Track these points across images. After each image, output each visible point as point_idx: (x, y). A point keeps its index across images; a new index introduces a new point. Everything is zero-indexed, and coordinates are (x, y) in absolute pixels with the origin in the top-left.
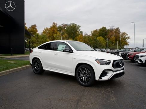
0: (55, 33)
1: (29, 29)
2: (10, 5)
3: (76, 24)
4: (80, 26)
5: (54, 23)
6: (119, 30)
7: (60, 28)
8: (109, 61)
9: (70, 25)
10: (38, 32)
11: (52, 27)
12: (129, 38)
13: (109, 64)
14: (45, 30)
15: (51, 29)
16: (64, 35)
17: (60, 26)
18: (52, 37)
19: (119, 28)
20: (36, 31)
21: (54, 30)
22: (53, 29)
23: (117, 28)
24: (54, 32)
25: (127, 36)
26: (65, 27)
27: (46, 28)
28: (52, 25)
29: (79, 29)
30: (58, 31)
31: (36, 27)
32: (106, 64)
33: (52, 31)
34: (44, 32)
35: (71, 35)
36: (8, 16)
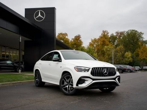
0: (106, 45)
1: (71, 41)
2: (40, 15)
3: (137, 31)
4: (142, 32)
5: (104, 32)
7: (113, 38)
8: (87, 69)
9: (127, 32)
10: (83, 45)
11: (101, 38)
13: (88, 71)
14: (92, 41)
15: (99, 39)
16: (118, 48)
17: (113, 34)
18: (102, 51)
20: (81, 43)
21: (104, 41)
22: (103, 39)
24: (104, 44)
26: (120, 36)
27: (93, 39)
28: (102, 34)
29: (141, 37)
30: (110, 42)
31: (80, 39)
32: (85, 72)
33: (102, 43)
34: (91, 44)
35: (130, 46)
36: (36, 27)
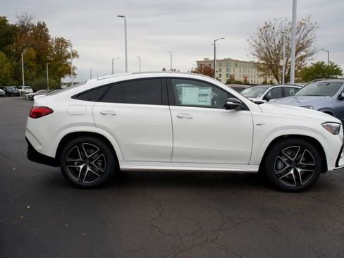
6: (47, 30)
12: (75, 55)
19: (44, 23)
23: (39, 24)
25: (69, 50)
